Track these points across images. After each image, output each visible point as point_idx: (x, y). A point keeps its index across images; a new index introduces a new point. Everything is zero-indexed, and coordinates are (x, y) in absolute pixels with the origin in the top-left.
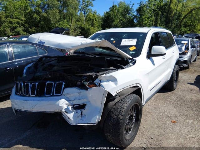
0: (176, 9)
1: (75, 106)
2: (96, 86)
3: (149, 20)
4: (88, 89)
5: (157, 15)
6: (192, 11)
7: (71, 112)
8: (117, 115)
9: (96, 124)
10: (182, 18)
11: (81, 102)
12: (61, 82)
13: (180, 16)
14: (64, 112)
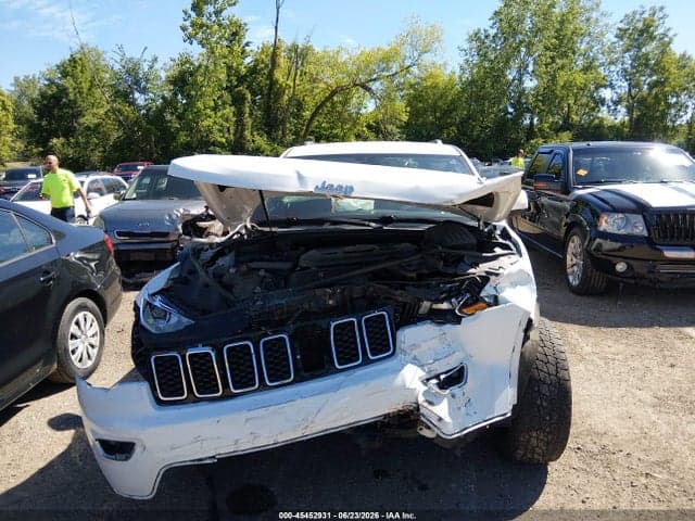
0: (292, 84)
1: (442, 377)
2: (489, 305)
3: (219, 114)
4: (463, 320)
5: (238, 101)
6: (334, 93)
7: (440, 399)
8: (554, 373)
9: (509, 415)
10: (307, 114)
11: (452, 363)
12: (377, 313)
13: (300, 106)
14: (426, 404)
